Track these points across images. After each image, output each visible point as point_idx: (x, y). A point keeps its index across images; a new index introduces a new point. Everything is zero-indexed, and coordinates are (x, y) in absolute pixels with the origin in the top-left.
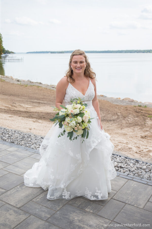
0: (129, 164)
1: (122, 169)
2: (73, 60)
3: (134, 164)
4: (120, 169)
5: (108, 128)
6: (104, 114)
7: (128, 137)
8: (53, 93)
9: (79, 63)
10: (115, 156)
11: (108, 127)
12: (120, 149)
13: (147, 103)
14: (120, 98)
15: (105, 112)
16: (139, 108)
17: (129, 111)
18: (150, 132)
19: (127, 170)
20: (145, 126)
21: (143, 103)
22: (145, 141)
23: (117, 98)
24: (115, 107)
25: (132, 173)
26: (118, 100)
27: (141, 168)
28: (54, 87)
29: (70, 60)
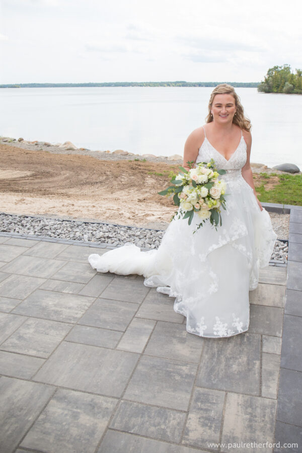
0: (119, 232)
1: (109, 240)
2: (215, 102)
3: (125, 232)
4: (107, 240)
5: (93, 194)
6: (86, 174)
7: (121, 203)
8: (6, 149)
9: (224, 108)
10: (100, 226)
11: (93, 192)
12: (108, 217)
13: (147, 156)
14: (108, 152)
15: (88, 173)
16: (136, 163)
17: (123, 167)
18: (151, 193)
19: (115, 239)
20: (145, 186)
21: (141, 156)
22: (143, 205)
23: (105, 152)
24: (102, 164)
25: (122, 242)
26: (106, 154)
27: (134, 235)
28: (6, 141)
29: (210, 101)
